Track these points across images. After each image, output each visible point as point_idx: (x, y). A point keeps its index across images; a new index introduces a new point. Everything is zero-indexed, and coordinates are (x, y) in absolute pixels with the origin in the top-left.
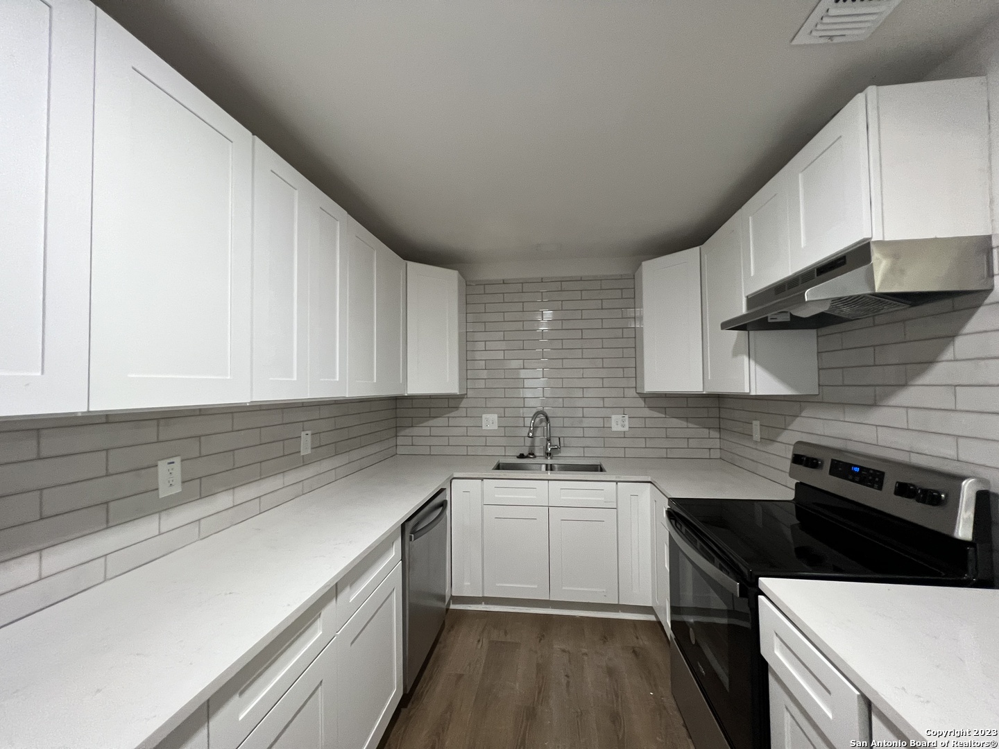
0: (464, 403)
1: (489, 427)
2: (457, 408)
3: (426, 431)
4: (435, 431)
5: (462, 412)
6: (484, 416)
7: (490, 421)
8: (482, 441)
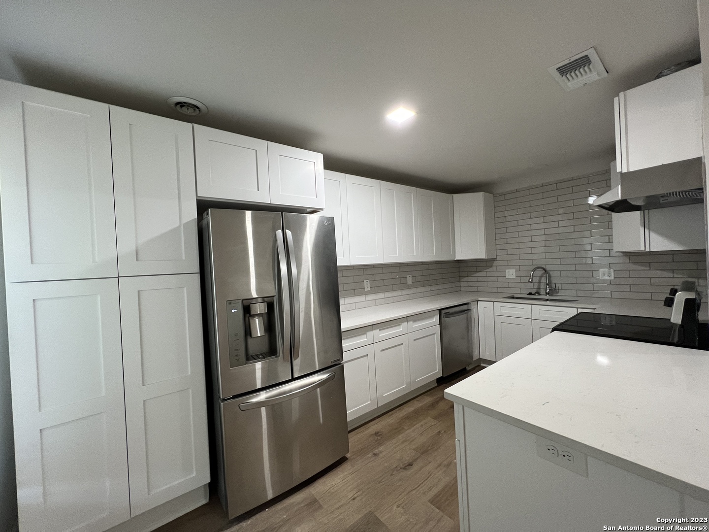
0: (495, 264)
1: (510, 277)
2: (492, 266)
3: (475, 279)
4: (480, 279)
5: (494, 268)
6: (507, 271)
7: (511, 274)
8: (506, 285)
